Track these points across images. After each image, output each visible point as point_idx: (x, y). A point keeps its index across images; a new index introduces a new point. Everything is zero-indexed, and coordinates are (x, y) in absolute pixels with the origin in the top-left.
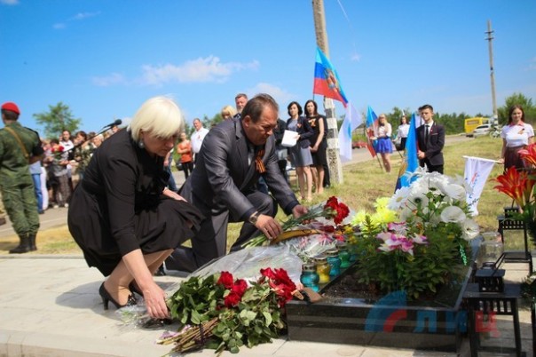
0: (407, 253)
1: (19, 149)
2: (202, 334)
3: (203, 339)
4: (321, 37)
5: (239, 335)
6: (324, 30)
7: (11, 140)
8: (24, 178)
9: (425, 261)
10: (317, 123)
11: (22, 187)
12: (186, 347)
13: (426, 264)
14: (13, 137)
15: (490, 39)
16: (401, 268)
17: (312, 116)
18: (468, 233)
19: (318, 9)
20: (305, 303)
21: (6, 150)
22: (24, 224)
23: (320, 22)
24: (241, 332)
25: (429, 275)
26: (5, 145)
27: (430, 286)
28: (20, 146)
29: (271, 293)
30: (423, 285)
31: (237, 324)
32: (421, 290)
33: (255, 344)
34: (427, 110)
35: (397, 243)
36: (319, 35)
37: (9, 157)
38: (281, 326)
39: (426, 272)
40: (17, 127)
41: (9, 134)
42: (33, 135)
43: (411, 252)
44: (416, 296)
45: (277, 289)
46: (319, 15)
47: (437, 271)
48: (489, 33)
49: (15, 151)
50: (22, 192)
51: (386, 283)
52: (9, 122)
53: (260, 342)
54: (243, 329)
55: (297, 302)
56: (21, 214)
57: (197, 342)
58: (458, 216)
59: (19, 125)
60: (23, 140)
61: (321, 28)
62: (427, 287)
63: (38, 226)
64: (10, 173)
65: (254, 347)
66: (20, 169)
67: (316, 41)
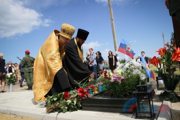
0: (119, 82)
1: (29, 62)
2: (55, 107)
3: (55, 108)
4: (114, 34)
5: (66, 108)
6: (115, 33)
7: (27, 60)
8: (30, 70)
9: (125, 85)
10: (112, 57)
11: (29, 73)
12: (50, 111)
13: (126, 86)
14: (28, 59)
15: (163, 37)
16: (117, 87)
17: (111, 55)
18: (142, 78)
19: (113, 27)
20: (87, 98)
21: (26, 62)
22: (29, 83)
23: (114, 31)
24: (67, 107)
25: (126, 89)
26: (25, 61)
27: (127, 93)
28: (29, 61)
29: (78, 95)
30: (125, 93)
31: (66, 104)
32: (124, 94)
33: (72, 111)
34: (143, 53)
35: (115, 78)
36: (113, 34)
37: (26, 65)
38: (81, 106)
39: (126, 88)
40: (29, 57)
41: (27, 58)
42: (33, 59)
43: (120, 82)
44: (122, 96)
45: (79, 94)
46: (113, 29)
47: (129, 88)
48: (163, 35)
49: (28, 63)
50: (29, 74)
51: (113, 92)
52: (27, 55)
53: (73, 111)
54: (68, 106)
55: (85, 98)
56: (29, 80)
57: (53, 109)
58: (138, 72)
59: (29, 56)
60: (30, 60)
61: (114, 32)
62: (126, 93)
63: (33, 83)
64: (26, 69)
65: (72, 112)
66: (29, 68)
67: (113, 36)
